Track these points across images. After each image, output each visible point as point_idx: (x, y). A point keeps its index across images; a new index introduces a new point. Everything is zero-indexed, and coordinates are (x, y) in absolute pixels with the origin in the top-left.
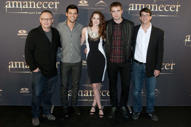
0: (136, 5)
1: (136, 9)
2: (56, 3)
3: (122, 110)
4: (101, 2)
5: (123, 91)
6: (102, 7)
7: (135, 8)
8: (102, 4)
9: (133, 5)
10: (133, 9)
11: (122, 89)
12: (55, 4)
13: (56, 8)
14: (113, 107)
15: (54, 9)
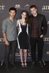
0: (46, 6)
2: (3, 6)
3: (39, 63)
4: (27, 5)
5: (39, 53)
6: (28, 8)
7: (45, 8)
9: (44, 6)
10: (44, 9)
11: (38, 52)
12: (2, 7)
13: (3, 9)
14: (33, 61)
15: (2, 10)
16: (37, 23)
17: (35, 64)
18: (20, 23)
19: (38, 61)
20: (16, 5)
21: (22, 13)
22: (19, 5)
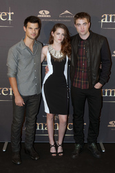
0: (111, 16)
1: (111, 21)
2: (10, 14)
3: (91, 148)
4: (67, 12)
6: (68, 18)
7: (108, 20)
8: (68, 14)
9: (106, 15)
10: (106, 21)
12: (8, 15)
13: (10, 19)
14: (77, 143)
15: (7, 21)
16: (88, 56)
17: (81, 150)
18: (51, 54)
19: (90, 143)
20: (41, 12)
21: (54, 30)
22: (47, 12)
